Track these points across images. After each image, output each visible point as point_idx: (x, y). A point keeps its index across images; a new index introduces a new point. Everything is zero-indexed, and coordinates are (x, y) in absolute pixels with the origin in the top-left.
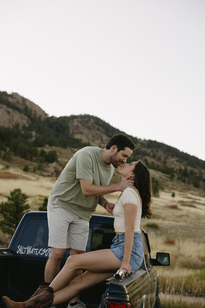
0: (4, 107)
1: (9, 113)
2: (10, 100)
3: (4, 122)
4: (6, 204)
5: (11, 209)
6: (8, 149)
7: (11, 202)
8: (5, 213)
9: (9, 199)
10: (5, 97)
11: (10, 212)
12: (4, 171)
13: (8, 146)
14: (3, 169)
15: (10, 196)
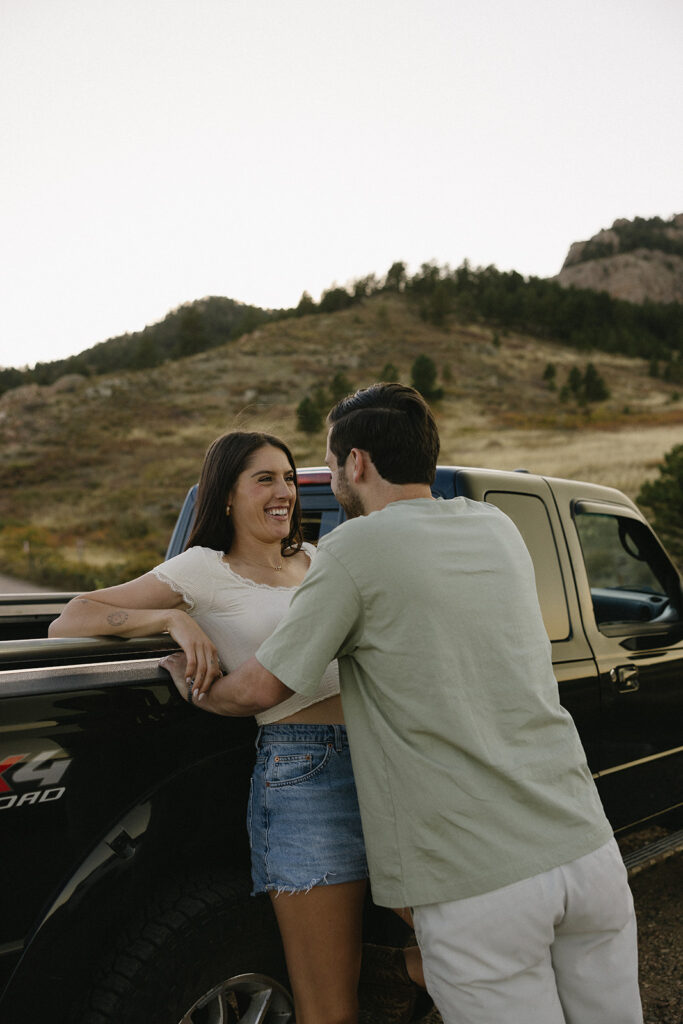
0: (658, 254)
1: (670, 267)
2: (671, 234)
3: (662, 293)
4: (658, 483)
5: (671, 495)
6: (676, 354)
7: (669, 477)
8: (657, 504)
9: (663, 471)
10: (656, 232)
11: (668, 500)
12: (667, 409)
13: (674, 346)
14: (667, 403)
15: (665, 466)
